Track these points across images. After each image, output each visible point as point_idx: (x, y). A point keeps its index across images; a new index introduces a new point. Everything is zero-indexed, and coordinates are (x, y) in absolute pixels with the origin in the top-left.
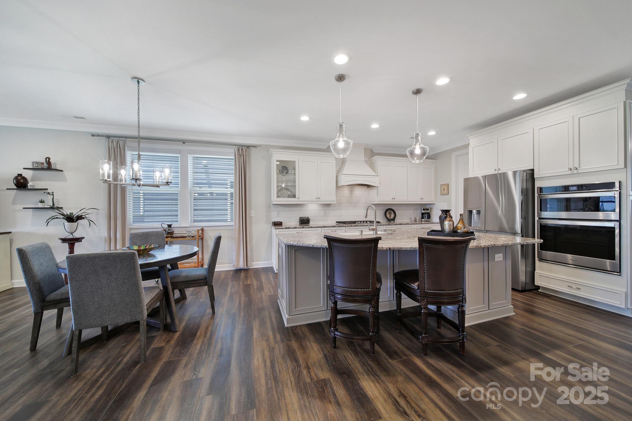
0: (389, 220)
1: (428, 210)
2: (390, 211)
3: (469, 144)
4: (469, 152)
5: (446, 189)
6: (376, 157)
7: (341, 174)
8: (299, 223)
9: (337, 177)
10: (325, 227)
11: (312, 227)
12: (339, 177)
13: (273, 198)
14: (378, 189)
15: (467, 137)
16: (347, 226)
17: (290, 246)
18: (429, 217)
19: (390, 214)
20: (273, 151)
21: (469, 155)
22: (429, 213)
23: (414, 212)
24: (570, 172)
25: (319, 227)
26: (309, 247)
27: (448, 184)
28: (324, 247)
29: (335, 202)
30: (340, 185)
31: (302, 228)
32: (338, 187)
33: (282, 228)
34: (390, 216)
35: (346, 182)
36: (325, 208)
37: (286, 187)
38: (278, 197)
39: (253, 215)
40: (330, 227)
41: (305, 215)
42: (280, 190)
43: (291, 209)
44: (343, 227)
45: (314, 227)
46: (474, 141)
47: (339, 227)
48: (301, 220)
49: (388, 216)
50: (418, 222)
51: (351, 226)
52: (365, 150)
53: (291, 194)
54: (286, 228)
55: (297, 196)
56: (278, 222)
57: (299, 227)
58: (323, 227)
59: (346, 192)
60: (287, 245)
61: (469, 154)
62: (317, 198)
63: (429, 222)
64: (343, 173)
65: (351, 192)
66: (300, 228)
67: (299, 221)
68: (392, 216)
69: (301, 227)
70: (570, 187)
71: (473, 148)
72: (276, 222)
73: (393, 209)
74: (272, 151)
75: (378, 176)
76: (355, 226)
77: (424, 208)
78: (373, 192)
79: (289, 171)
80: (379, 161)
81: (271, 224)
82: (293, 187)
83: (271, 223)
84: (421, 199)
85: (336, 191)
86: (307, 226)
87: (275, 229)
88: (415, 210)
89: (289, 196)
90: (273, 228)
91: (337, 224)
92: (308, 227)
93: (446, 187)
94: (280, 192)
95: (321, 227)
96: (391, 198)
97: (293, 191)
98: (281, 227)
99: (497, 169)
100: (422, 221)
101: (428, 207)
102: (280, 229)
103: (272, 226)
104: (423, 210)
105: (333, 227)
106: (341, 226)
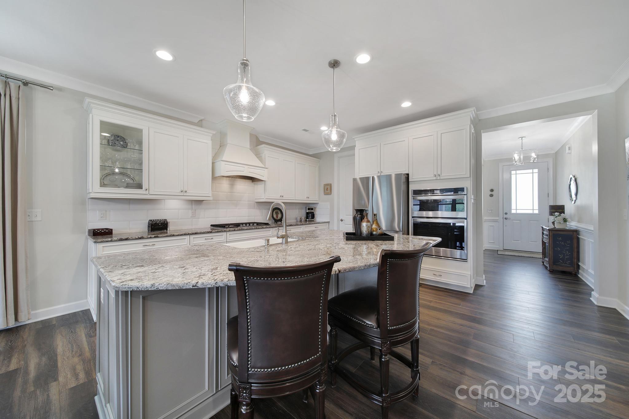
0: (276, 221)
1: (312, 209)
2: (277, 210)
3: (355, 146)
4: (355, 154)
5: (329, 189)
6: (263, 145)
7: (219, 160)
8: (147, 229)
9: (213, 163)
10: (196, 233)
11: (173, 236)
12: (217, 165)
13: (90, 187)
14: (265, 184)
15: (354, 138)
16: (229, 231)
17: (131, 292)
18: (313, 216)
19: (277, 213)
20: (93, 103)
21: (355, 157)
22: (313, 213)
23: (299, 212)
24: (434, 178)
25: (185, 234)
26: (186, 289)
27: (331, 184)
28: (222, 285)
29: (211, 198)
30: (217, 174)
31: (155, 237)
32: (214, 178)
33: (111, 241)
34: (277, 216)
35: (227, 172)
36: (193, 206)
37: (122, 170)
38: (103, 185)
39: (39, 218)
40: (204, 233)
41: (158, 215)
42: (107, 175)
43: (132, 206)
44: (223, 232)
45: (178, 235)
46: (360, 144)
47: (218, 232)
48: (152, 225)
49: (275, 216)
50: (303, 223)
51: (235, 230)
52: (251, 135)
53: (132, 182)
54: (121, 240)
55: (145, 186)
56: (102, 229)
57: (149, 236)
58: (193, 234)
59: (225, 185)
60: (122, 292)
61: (355, 155)
62: (182, 192)
63: (313, 222)
64: (223, 159)
65: (232, 185)
66: (151, 238)
67: (149, 227)
68: (280, 216)
69: (153, 236)
70: (435, 191)
71: (359, 149)
72: (98, 230)
73: (280, 208)
74: (89, 102)
75: (267, 168)
76: (239, 230)
77: (309, 208)
78: (259, 187)
79: (129, 144)
80: (266, 151)
81: (87, 233)
82: (136, 172)
83: (87, 231)
84: (307, 198)
85: (212, 183)
86: (164, 233)
87: (95, 242)
88: (300, 209)
89: (128, 186)
90: (91, 241)
91: (212, 227)
92: (166, 235)
93: (329, 187)
94: (108, 178)
95: (189, 234)
96: (279, 196)
97: (137, 178)
98: (110, 239)
99: (379, 172)
100: (306, 221)
101: (312, 206)
102: (107, 241)
103: (89, 237)
104: (308, 210)
105: (208, 232)
106: (220, 232)
